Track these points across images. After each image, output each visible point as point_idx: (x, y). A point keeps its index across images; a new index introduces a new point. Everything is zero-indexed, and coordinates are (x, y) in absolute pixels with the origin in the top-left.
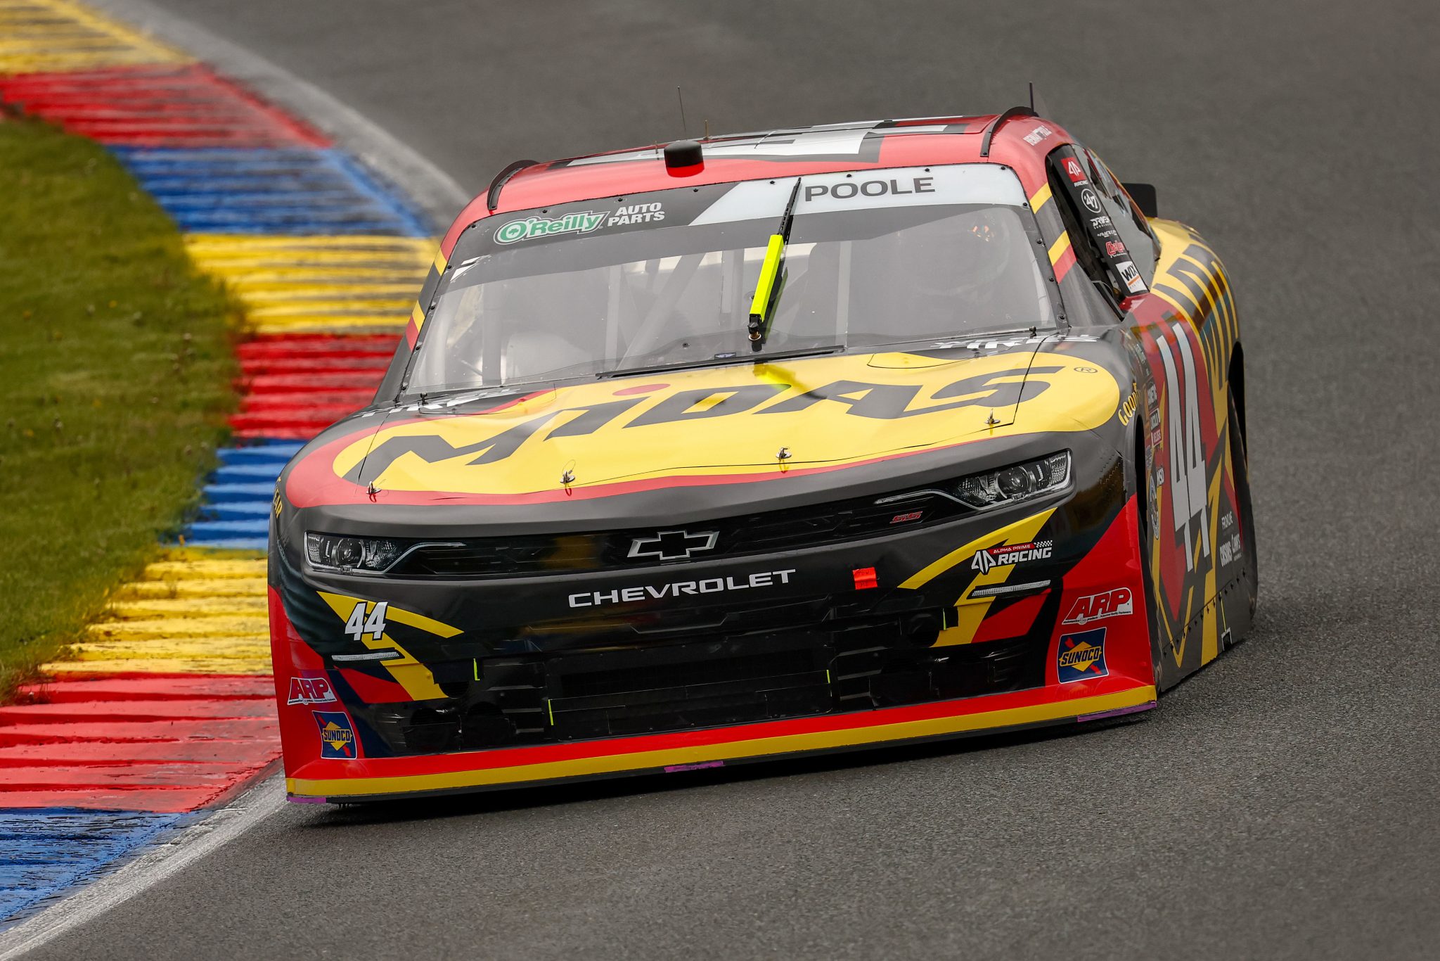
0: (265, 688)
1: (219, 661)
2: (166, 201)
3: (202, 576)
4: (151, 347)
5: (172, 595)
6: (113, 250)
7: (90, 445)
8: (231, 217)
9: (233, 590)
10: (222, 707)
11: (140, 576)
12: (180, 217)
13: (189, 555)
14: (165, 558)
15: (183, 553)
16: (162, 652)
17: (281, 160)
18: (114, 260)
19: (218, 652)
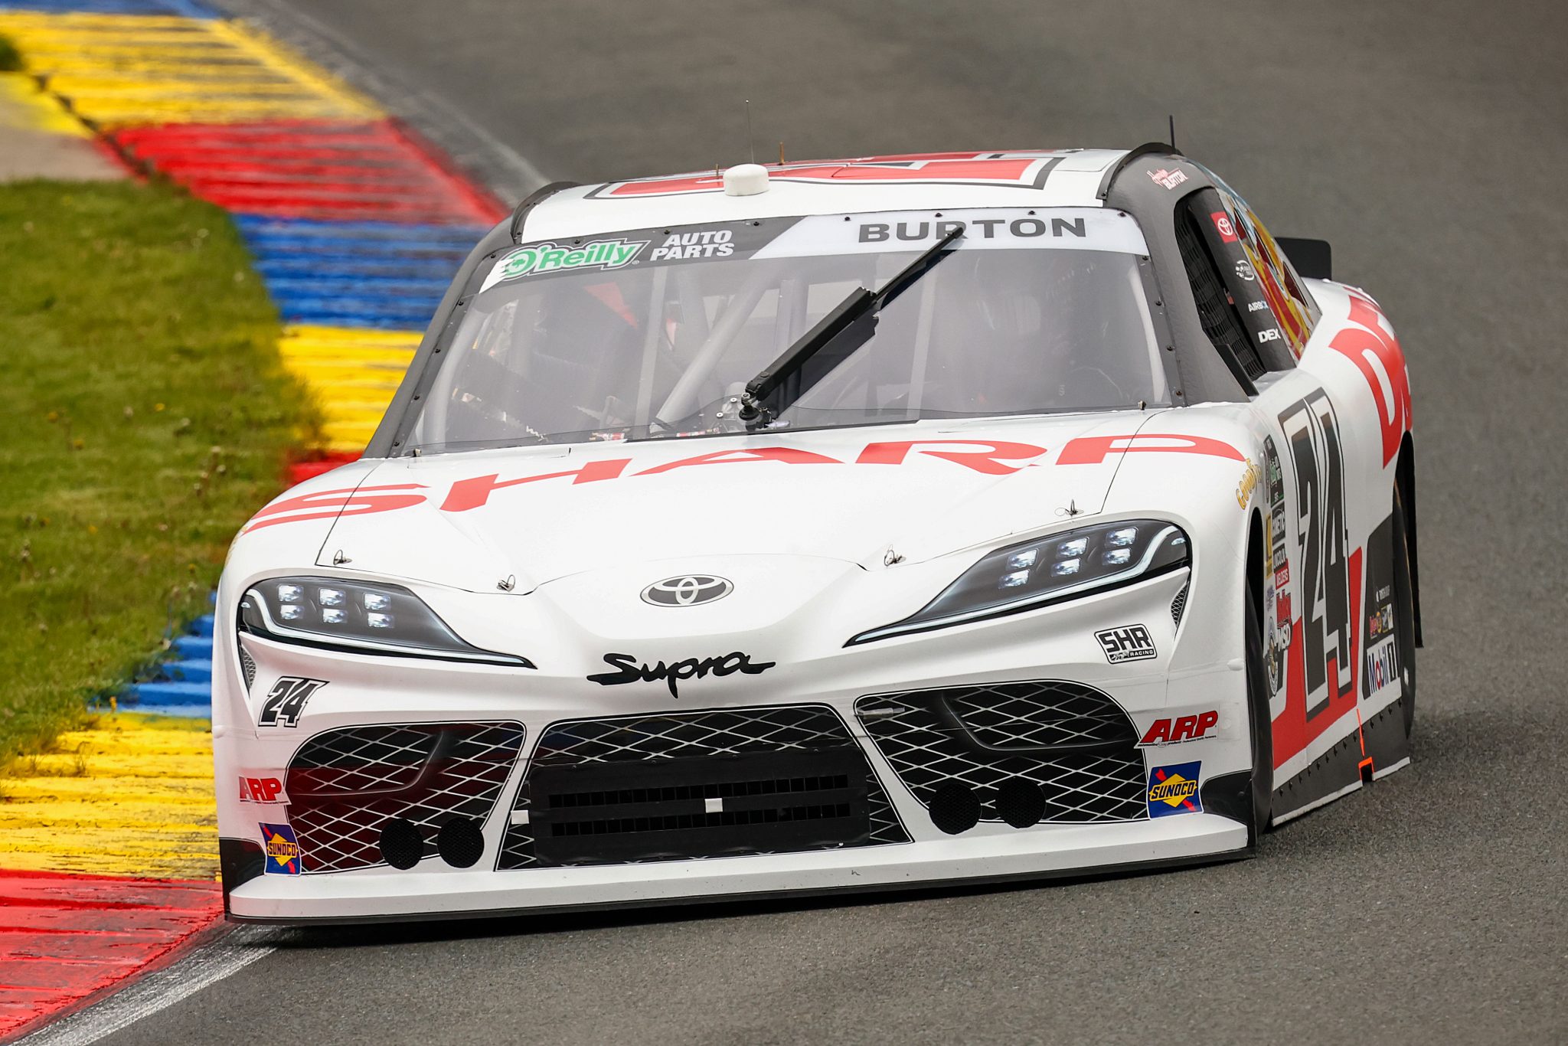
0: (137, 894)
1: (100, 857)
2: (283, 284)
3: (129, 751)
4: (188, 461)
5: (79, 772)
6: (190, 342)
7: (61, 580)
8: (351, 305)
9: (156, 770)
10: (71, 916)
11: (48, 747)
12: (290, 304)
13: (122, 722)
14: (90, 726)
15: (115, 720)
16: (31, 844)
17: (441, 241)
18: (187, 353)
19: (101, 847)
